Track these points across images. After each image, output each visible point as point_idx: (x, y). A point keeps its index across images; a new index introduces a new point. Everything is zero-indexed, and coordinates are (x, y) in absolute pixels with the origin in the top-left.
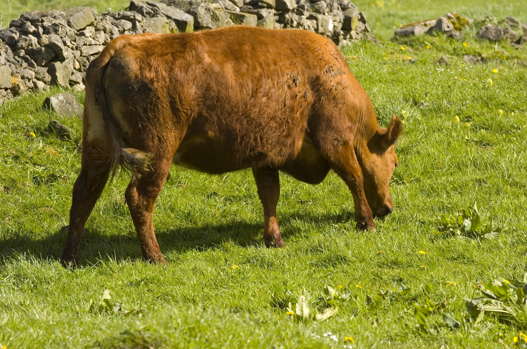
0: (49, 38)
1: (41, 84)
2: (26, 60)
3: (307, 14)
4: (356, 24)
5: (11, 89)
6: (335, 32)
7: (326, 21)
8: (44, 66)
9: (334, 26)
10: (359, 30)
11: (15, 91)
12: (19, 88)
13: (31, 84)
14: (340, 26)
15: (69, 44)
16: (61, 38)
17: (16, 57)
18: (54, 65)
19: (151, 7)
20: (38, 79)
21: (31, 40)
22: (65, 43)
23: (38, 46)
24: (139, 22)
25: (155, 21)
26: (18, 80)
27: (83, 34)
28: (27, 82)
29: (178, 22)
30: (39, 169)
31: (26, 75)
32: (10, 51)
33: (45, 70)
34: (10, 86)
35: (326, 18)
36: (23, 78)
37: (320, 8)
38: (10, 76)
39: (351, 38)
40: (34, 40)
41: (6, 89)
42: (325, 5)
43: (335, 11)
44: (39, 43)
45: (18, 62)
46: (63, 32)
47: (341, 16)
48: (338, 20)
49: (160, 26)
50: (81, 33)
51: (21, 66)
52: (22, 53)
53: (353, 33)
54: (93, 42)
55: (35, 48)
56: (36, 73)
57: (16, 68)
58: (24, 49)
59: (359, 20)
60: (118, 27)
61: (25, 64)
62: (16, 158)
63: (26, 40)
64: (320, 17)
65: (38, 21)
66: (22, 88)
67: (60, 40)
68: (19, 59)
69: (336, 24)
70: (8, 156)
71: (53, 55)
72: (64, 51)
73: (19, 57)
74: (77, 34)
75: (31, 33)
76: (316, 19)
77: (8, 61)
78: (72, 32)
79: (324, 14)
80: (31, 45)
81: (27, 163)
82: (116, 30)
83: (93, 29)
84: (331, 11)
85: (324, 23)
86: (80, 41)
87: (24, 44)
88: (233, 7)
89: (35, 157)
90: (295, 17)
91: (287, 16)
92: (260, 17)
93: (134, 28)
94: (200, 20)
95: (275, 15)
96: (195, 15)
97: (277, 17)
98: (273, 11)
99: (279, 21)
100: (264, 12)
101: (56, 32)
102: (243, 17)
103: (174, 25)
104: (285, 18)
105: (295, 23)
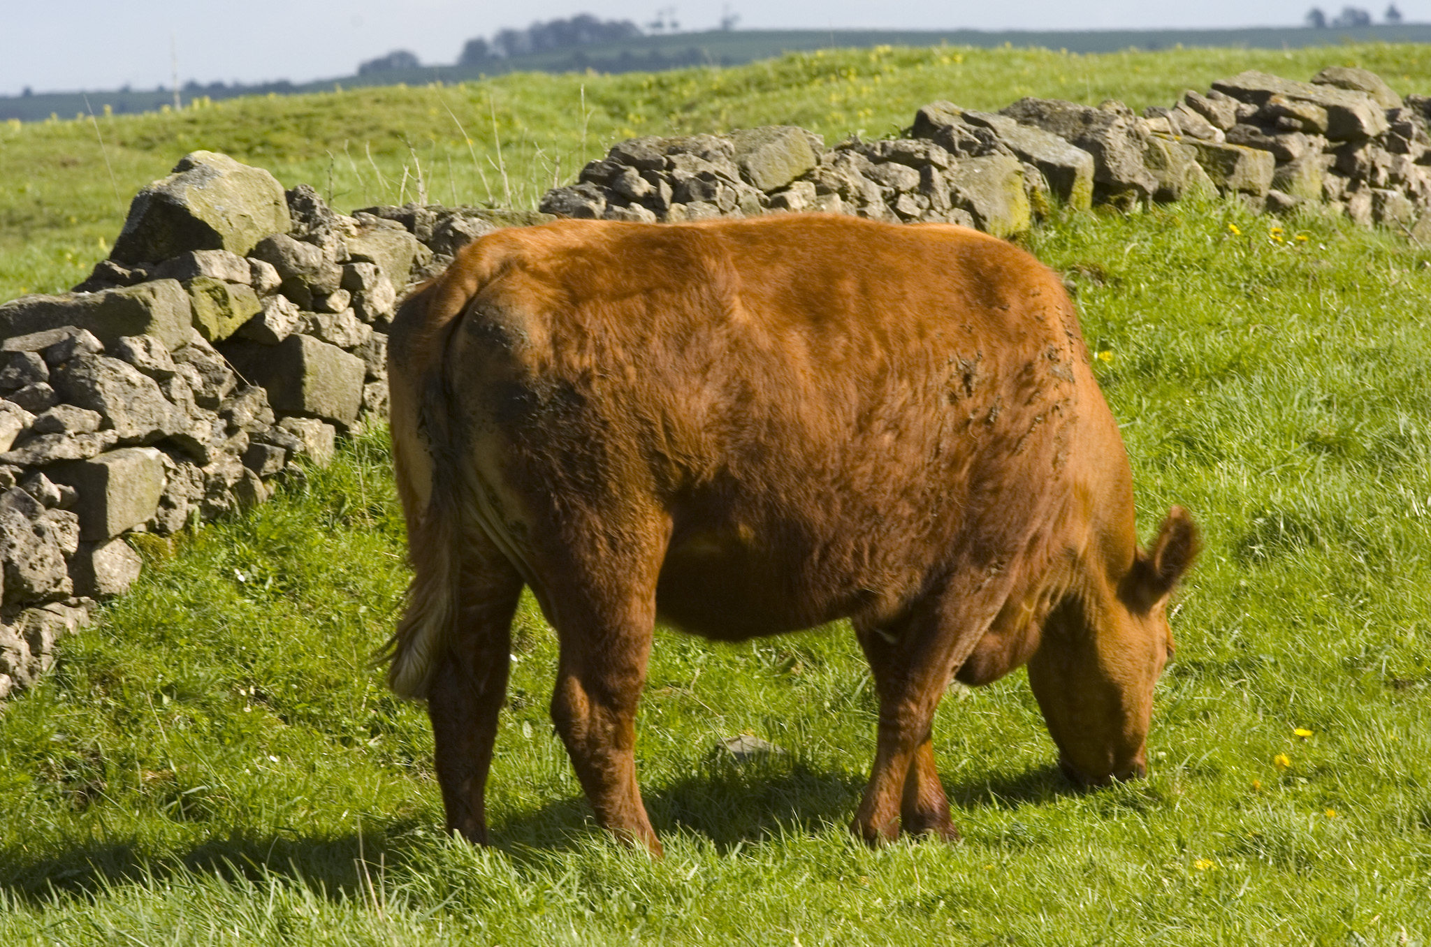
0: (690, 215)
16: (723, 213)
19: (972, 128)
24: (941, 169)
25: (985, 168)
27: (783, 203)
29: (1047, 169)
40: (647, 217)
46: (728, 196)
49: (997, 182)
50: (776, 199)
60: (880, 184)
65: (658, 164)
74: (764, 204)
75: (638, 200)
78: (752, 195)
82: (874, 189)
83: (810, 188)
88: (1205, 129)
90: (1384, 158)
91: (1360, 154)
92: (1283, 158)
93: (926, 186)
94: (1111, 165)
95: (1326, 151)
96: (1097, 149)
97: (1331, 159)
98: (1322, 141)
99: (1337, 170)
100: (1295, 144)
101: (708, 195)
102: (1235, 156)
103: (1038, 179)
104: (1355, 159)
105: (1383, 176)
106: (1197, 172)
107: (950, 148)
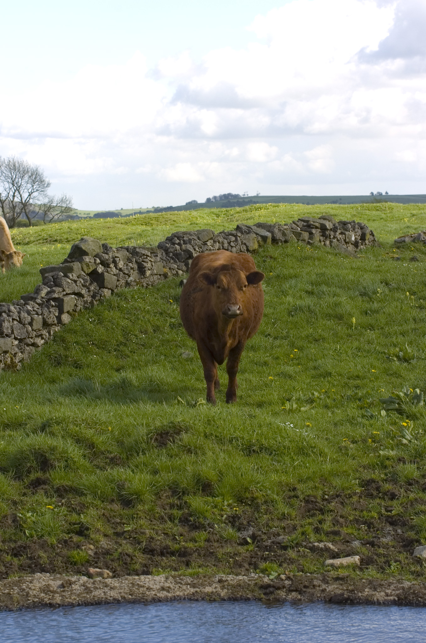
0: (186, 246)
1: (180, 272)
2: (173, 259)
3: (339, 231)
4: (368, 237)
5: (163, 275)
6: (356, 241)
7: (350, 236)
8: (183, 262)
9: (356, 238)
10: (370, 240)
11: (165, 276)
12: (168, 274)
13: (174, 272)
14: (359, 238)
15: (197, 249)
16: (193, 246)
17: (167, 257)
18: (188, 262)
19: (247, 228)
20: (179, 269)
21: (176, 248)
22: (195, 249)
23: (180, 251)
24: (239, 237)
25: (249, 236)
26: (166, 270)
27: (206, 244)
28: (172, 271)
29: (262, 237)
30: (173, 320)
31: (172, 267)
32: (164, 254)
33: (183, 264)
34: (162, 273)
35: (350, 234)
36: (170, 269)
37: (348, 228)
38: (163, 268)
39: (366, 244)
40: (178, 247)
41: (160, 275)
42: (350, 227)
43: (356, 230)
44: (181, 249)
45: (168, 260)
46: (194, 243)
47: (360, 232)
48: (358, 235)
49: (251, 239)
50: (205, 243)
51: (170, 262)
52: (171, 255)
53: (367, 242)
54: (212, 248)
55: (178, 252)
56: (178, 266)
57: (166, 263)
58: (172, 252)
59: (370, 235)
60: (227, 240)
61: (172, 261)
62: (161, 314)
63: (173, 248)
64: (347, 233)
65: (181, 237)
66: (169, 274)
67: (192, 248)
68: (169, 258)
69: (357, 237)
70: (156, 313)
71: (188, 256)
72: (194, 254)
73: (169, 257)
74: (202, 244)
75: (176, 244)
76: (345, 234)
77: (162, 259)
78: (199, 242)
79: (349, 231)
80: (176, 250)
81: (166, 316)
82: (226, 241)
83: (212, 241)
84: (354, 229)
85: (349, 237)
86: (204, 248)
87: (172, 250)
88: (296, 228)
89: (171, 314)
90: (332, 233)
91: (327, 233)
92: (311, 233)
93: (236, 240)
94: (275, 236)
95: (320, 232)
96: (272, 233)
97: (321, 234)
98: (319, 230)
99: (323, 236)
100: (314, 231)
101: (190, 243)
102: (301, 233)
103: (260, 238)
104: (326, 234)
105: (332, 237)
106: (293, 237)
107: (242, 233)
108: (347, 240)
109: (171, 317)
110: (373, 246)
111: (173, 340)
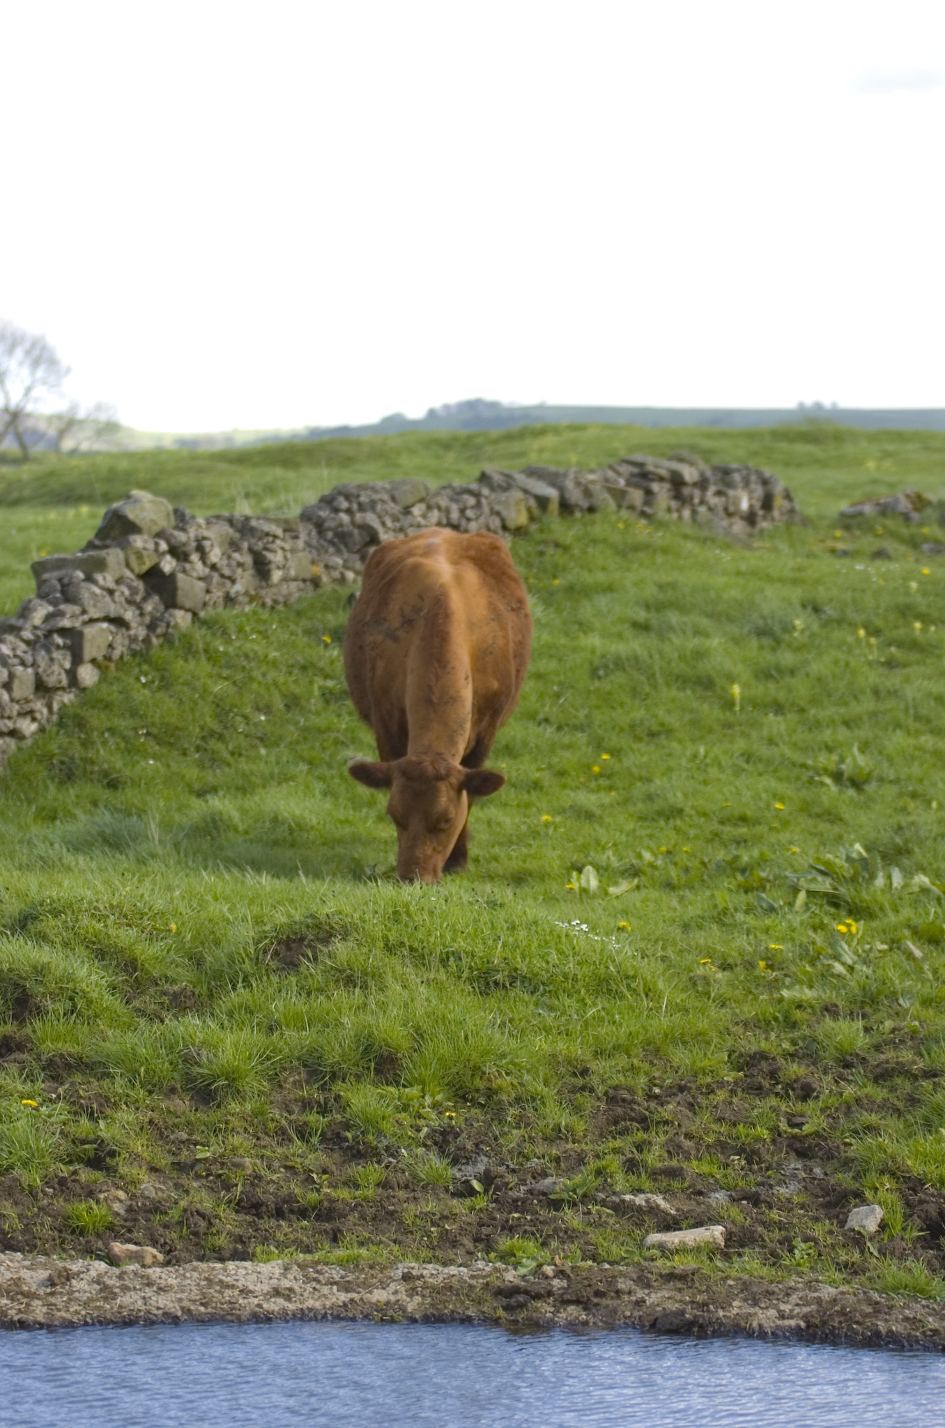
0: (364, 517)
1: (350, 575)
2: (331, 542)
3: (712, 489)
4: (779, 502)
5: (310, 580)
6: (751, 512)
7: (739, 499)
8: (355, 552)
9: (751, 506)
10: (784, 510)
11: (316, 582)
12: (321, 579)
13: (336, 574)
14: (757, 505)
15: (389, 523)
16: (379, 517)
17: (321, 541)
19: (504, 478)
20: (347, 569)
21: (341, 520)
22: (383, 524)
23: (350, 527)
24: (487, 498)
25: (507, 497)
26: (318, 570)
27: (411, 513)
28: (332, 573)
29: (537, 497)
30: (330, 683)
31: (331, 564)
32: (314, 533)
33: (357, 556)
34: (308, 576)
35: (739, 495)
36: (327, 567)
37: (733, 482)
38: (310, 565)
39: (773, 520)
40: (345, 518)
41: (304, 581)
42: (739, 478)
43: (753, 486)
44: (353, 523)
45: (323, 546)
46: (383, 509)
47: (759, 491)
48: (756, 497)
49: (513, 503)
50: (407, 511)
51: (326, 551)
52: (330, 535)
53: (776, 513)
54: (423, 522)
55: (346, 529)
56: (345, 561)
57: (319, 555)
58: (332, 530)
59: (784, 497)
60: (457, 504)
61: (331, 550)
62: (304, 668)
63: (335, 519)
64: (731, 493)
65: (353, 495)
66: (324, 579)
67: (377, 520)
68: (325, 544)
69: (754, 502)
70: (292, 666)
71: (368, 539)
72: (381, 534)
73: (325, 540)
74: (402, 513)
75: (342, 511)
76: (726, 495)
77: (309, 546)
78: (394, 509)
79: (737, 489)
80: (342, 526)
81: (315, 675)
82: (455, 508)
83: (422, 506)
84: (747, 485)
85: (736, 501)
86: (406, 521)
87: (332, 525)
88: (615, 479)
89: (327, 668)
90: (697, 494)
91: (685, 491)
92: (649, 493)
93: (478, 505)
94: (567, 495)
95: (669, 490)
96: (562, 490)
97: (672, 493)
98: (668, 485)
99: (675, 498)
100: (655, 487)
101: (373, 509)
102: (626, 492)
103: (532, 502)
104: (682, 493)
105: (696, 500)
106: (607, 499)
107: (492, 488)
108: (732, 509)
109: (326, 677)
110: (789, 524)
111: (328, 729)
